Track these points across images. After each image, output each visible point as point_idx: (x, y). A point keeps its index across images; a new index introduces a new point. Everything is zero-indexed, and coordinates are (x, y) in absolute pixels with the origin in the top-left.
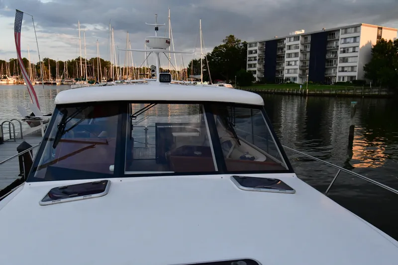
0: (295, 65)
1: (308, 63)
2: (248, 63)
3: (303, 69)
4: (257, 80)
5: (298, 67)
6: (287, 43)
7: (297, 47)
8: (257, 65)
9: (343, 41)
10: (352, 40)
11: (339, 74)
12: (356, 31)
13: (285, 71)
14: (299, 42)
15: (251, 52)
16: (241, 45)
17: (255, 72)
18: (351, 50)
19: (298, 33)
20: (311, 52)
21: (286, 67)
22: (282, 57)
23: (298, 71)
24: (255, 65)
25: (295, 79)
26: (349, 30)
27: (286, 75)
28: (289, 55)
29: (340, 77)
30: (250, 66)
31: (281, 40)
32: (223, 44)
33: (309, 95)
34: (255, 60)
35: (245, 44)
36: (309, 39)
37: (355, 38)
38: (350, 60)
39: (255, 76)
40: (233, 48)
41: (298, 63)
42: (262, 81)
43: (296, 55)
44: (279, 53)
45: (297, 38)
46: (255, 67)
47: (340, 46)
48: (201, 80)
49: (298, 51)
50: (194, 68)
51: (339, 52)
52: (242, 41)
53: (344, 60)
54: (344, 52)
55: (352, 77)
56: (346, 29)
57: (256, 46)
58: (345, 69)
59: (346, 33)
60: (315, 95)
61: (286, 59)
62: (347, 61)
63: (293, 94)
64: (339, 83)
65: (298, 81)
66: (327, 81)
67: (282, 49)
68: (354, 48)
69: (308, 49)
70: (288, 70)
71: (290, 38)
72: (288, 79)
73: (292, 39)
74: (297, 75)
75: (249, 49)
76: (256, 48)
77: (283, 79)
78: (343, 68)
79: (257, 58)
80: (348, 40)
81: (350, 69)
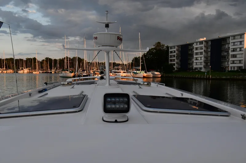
0: (201, 59)
1: (209, 58)
2: (170, 59)
3: (206, 62)
4: (176, 69)
5: (202, 61)
6: (195, 46)
7: (201, 48)
8: (176, 60)
9: (232, 44)
10: (239, 43)
11: (231, 65)
12: (241, 38)
13: (194, 64)
14: (203, 45)
15: (171, 52)
16: (165, 48)
17: (174, 64)
18: (238, 50)
19: (202, 39)
20: (211, 51)
21: (195, 61)
22: (192, 55)
23: (203, 64)
24: (174, 60)
25: (201, 68)
26: (236, 37)
27: (195, 66)
28: (197, 54)
29: (231, 67)
30: (171, 61)
31: (191, 44)
32: (153, 47)
33: (212, 79)
34: (174, 57)
35: (168, 47)
36: (210, 43)
37: (241, 42)
38: (238, 56)
39: (175, 67)
40: (160, 50)
41: (203, 58)
42: (179, 70)
43: (201, 53)
44: (190, 52)
45: (201, 43)
46: (174, 61)
47: (231, 47)
48: (140, 70)
49: (203, 51)
50: (135, 63)
51: (230, 51)
52: (166, 45)
53: (234, 56)
54: (234, 51)
55: (240, 67)
56: (234, 36)
57: (175, 48)
58: (235, 62)
59: (234, 39)
60: (216, 79)
61: (195, 56)
62: (236, 57)
63: (200, 79)
64: (231, 71)
65: (203, 70)
66: (223, 69)
67: (192, 50)
68: (240, 48)
69: (209, 50)
70: (196, 63)
71: (197, 43)
72: (196, 68)
73: (198, 44)
74: (202, 66)
75: (170, 50)
76: (175, 50)
77: (193, 69)
78: (233, 61)
79: (176, 56)
80: (236, 44)
81: (238, 62)
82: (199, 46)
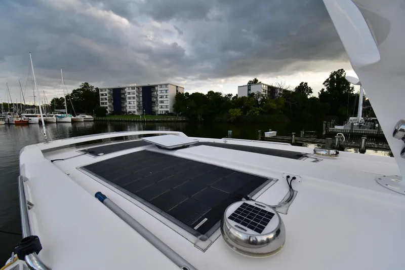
0: (134, 104)
1: (141, 103)
2: (101, 101)
3: (138, 106)
4: (109, 112)
5: (136, 105)
6: (127, 90)
7: (134, 94)
8: (108, 103)
9: (160, 92)
11: (160, 109)
12: (166, 87)
13: (128, 108)
14: (135, 91)
15: (102, 95)
16: (94, 89)
17: (107, 107)
18: (165, 97)
19: (133, 85)
20: (143, 96)
21: (128, 105)
22: (124, 99)
23: (136, 107)
24: (106, 103)
25: (134, 112)
26: (163, 86)
27: (128, 110)
28: (130, 98)
29: (160, 111)
30: (103, 103)
31: (123, 89)
32: (79, 88)
33: (147, 122)
34: (106, 100)
35: (97, 89)
36: (141, 89)
37: (166, 90)
38: (165, 102)
39: (108, 110)
40: (88, 91)
41: (135, 103)
42: (113, 114)
43: (134, 98)
44: (123, 96)
45: (133, 88)
46: (106, 104)
47: (159, 94)
48: (66, 113)
49: (135, 95)
50: (57, 104)
51: (158, 98)
52: (96, 87)
53: (162, 102)
54: (161, 97)
55: (167, 111)
56: (161, 85)
57: (105, 91)
58: (163, 107)
59: (161, 87)
60: (150, 122)
61: (128, 100)
62: (163, 103)
63: (136, 122)
64: (160, 114)
65: (136, 113)
66: (153, 113)
67: (124, 94)
68: (166, 96)
69: (141, 95)
70: (130, 107)
71: (129, 88)
72: (130, 112)
73: (130, 88)
74: (136, 110)
75: (100, 93)
76: (106, 92)
77: (126, 112)
78: (161, 106)
79: (108, 99)
80: (163, 91)
81: (165, 107)
82: (131, 91)
